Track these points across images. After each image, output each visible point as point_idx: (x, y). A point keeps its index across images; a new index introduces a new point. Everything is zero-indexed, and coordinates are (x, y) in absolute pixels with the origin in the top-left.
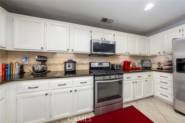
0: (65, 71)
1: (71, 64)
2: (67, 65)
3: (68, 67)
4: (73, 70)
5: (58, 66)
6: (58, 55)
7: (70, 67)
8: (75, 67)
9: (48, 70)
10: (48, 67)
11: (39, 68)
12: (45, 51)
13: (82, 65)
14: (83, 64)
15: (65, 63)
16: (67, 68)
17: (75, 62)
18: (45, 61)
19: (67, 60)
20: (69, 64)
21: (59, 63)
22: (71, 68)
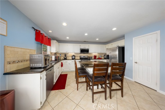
2: (73, 57)
5: (69, 57)
8: (75, 57)
10: (67, 57)
11: (65, 57)
15: (72, 56)
17: (75, 56)
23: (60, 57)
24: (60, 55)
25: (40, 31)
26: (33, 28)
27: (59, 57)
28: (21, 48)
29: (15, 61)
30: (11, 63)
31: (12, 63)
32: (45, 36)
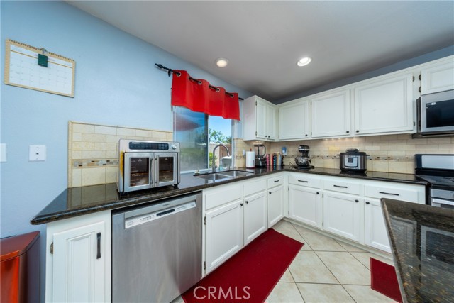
0: (341, 168)
1: (355, 158)
2: (346, 159)
3: (349, 162)
4: (359, 168)
5: (326, 160)
6: (326, 142)
7: (352, 162)
8: (364, 163)
9: (312, 164)
10: (312, 160)
11: (302, 161)
12: (310, 138)
13: (386, 162)
14: (389, 159)
15: (342, 155)
16: (347, 164)
17: (363, 155)
18: (307, 152)
19: (344, 150)
20: (352, 157)
21: (328, 155)
22: (354, 164)
23: (282, 158)
24: (285, 149)
25: (184, 73)
26: (160, 67)
27: (279, 159)
28: (117, 127)
29: (98, 162)
30: (84, 164)
31: (88, 165)
32: (214, 89)
